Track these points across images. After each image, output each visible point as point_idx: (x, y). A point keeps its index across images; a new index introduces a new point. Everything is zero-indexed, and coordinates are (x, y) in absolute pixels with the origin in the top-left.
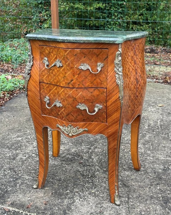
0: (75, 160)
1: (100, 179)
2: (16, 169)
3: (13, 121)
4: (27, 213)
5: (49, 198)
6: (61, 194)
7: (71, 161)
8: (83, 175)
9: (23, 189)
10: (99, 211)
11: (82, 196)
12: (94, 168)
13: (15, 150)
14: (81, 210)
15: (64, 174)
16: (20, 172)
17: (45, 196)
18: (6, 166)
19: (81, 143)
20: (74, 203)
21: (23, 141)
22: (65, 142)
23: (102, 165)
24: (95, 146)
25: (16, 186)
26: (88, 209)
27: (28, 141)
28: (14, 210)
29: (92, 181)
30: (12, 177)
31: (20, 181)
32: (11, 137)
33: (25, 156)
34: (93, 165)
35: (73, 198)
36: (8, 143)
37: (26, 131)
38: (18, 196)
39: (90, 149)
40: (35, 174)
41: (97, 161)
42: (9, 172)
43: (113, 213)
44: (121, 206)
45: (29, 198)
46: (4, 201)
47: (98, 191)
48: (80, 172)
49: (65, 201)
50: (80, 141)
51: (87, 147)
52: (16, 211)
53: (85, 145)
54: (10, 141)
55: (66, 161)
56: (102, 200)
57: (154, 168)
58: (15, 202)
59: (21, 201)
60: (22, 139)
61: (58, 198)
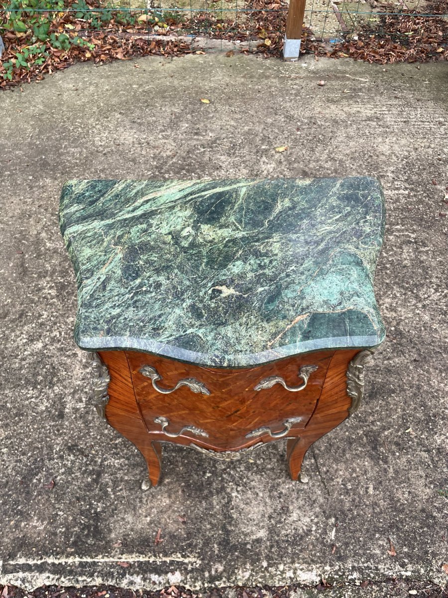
2: (82, 445)
4: (164, 559)
5: (183, 504)
6: (199, 486)
9: (124, 497)
10: (279, 507)
11: (237, 479)
14: (249, 516)
16: (93, 452)
17: (174, 503)
20: (231, 500)
25: (106, 493)
26: (261, 508)
28: (136, 559)
30: (85, 471)
31: (106, 478)
32: (16, 344)
35: (223, 489)
38: (123, 519)
40: (125, 447)
43: (303, 502)
45: (148, 519)
46: (106, 543)
47: (259, 456)
49: (215, 503)
52: (142, 562)
54: (21, 360)
56: (274, 477)
58: (127, 538)
59: (136, 532)
60: (45, 347)
61: (198, 497)
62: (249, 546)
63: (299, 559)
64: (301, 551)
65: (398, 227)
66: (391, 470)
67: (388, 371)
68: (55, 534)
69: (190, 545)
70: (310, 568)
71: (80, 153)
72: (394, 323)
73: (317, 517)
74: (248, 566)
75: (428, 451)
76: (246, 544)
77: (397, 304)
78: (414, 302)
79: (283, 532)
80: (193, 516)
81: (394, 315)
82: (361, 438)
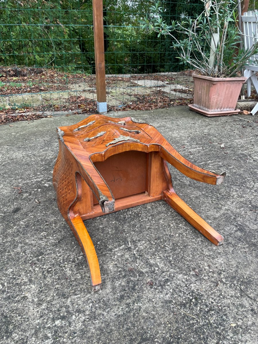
0: (135, 283)
1: (211, 294)
7: (133, 289)
8: (184, 305)
12: (179, 280)
15: (155, 324)
19: (106, 246)
22: (78, 259)
24: (129, 240)
29: (207, 306)
34: (171, 277)
48: (171, 302)
50: (99, 243)
51: (121, 248)
53: (116, 248)
55: (128, 296)
65: (210, 162)
77: (240, 194)
78: (248, 190)
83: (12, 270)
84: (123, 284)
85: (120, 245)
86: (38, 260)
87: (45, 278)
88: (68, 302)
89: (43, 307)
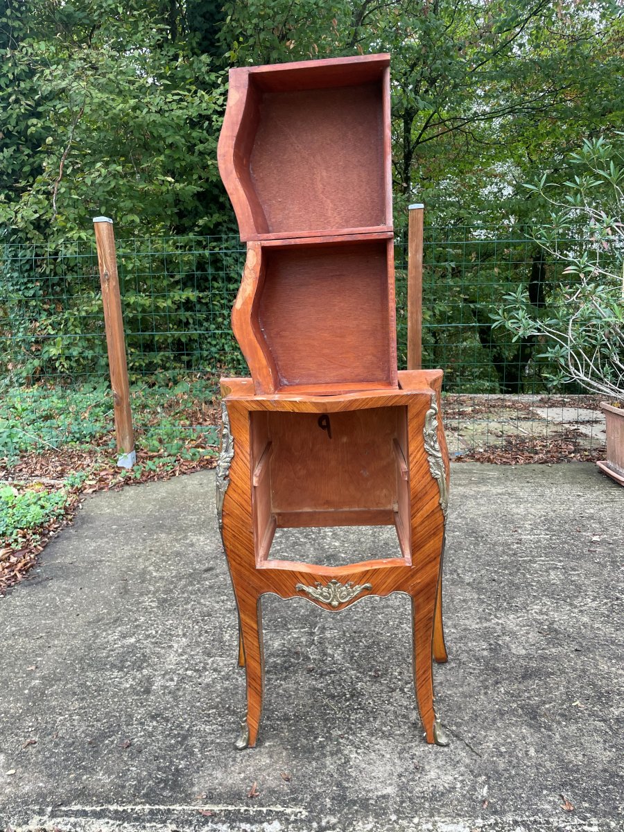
0: (292, 665)
1: (376, 697)
2: (167, 714)
3: (85, 599)
4: (259, 809)
5: (287, 764)
6: (308, 749)
7: (287, 669)
8: (333, 697)
9: (214, 757)
10: (412, 766)
11: (357, 743)
12: (348, 675)
13: (138, 670)
14: (373, 774)
15: (286, 702)
16: (181, 720)
17: (276, 762)
18: (139, 713)
19: (286, 625)
20: (349, 761)
21: (143, 643)
23: (359, 666)
24: (319, 625)
25: (192, 753)
26: (388, 768)
27: (156, 643)
28: (223, 808)
29: (360, 704)
30: (169, 735)
31: (194, 740)
32: (106, 640)
33: (172, 680)
34: (340, 670)
35: (339, 751)
36: (108, 657)
37: (136, 620)
38: (211, 775)
39: (312, 634)
40: (220, 716)
41: (344, 658)
42: (155, 723)
43: (444, 763)
44: (452, 746)
45: (242, 775)
46: (186, 796)
47: (384, 724)
48: (320, 690)
49: (328, 763)
51: (302, 630)
52: (230, 811)
53: (296, 629)
54: (110, 651)
55: (275, 673)
56: (404, 741)
57: (471, 650)
58: (213, 791)
59: (226, 787)
60: (138, 641)
61: (307, 758)
62: (371, 802)
63: (439, 813)
64: (442, 806)
65: (543, 559)
66: (558, 736)
67: (544, 658)
68: (123, 787)
69: (294, 799)
70: (455, 821)
71: (198, 519)
72: (547, 623)
73: (462, 775)
74: (371, 819)
75: (604, 721)
76: (368, 799)
77: (548, 609)
78: (568, 608)
79: (417, 789)
80: (300, 774)
81: (546, 617)
82: (515, 710)
83: (171, 622)
84: (278, 662)
85: (304, 628)
86: (202, 620)
87: (199, 636)
88: (210, 661)
89: (183, 658)
